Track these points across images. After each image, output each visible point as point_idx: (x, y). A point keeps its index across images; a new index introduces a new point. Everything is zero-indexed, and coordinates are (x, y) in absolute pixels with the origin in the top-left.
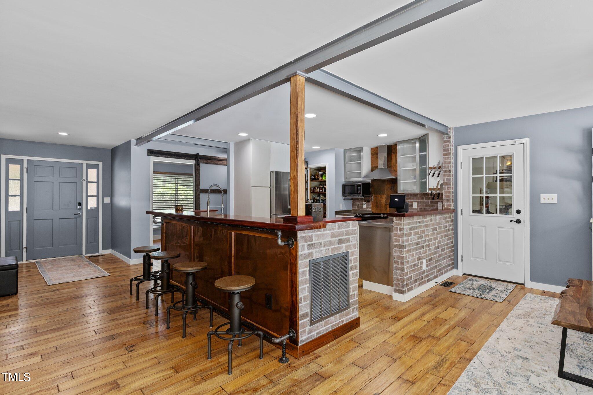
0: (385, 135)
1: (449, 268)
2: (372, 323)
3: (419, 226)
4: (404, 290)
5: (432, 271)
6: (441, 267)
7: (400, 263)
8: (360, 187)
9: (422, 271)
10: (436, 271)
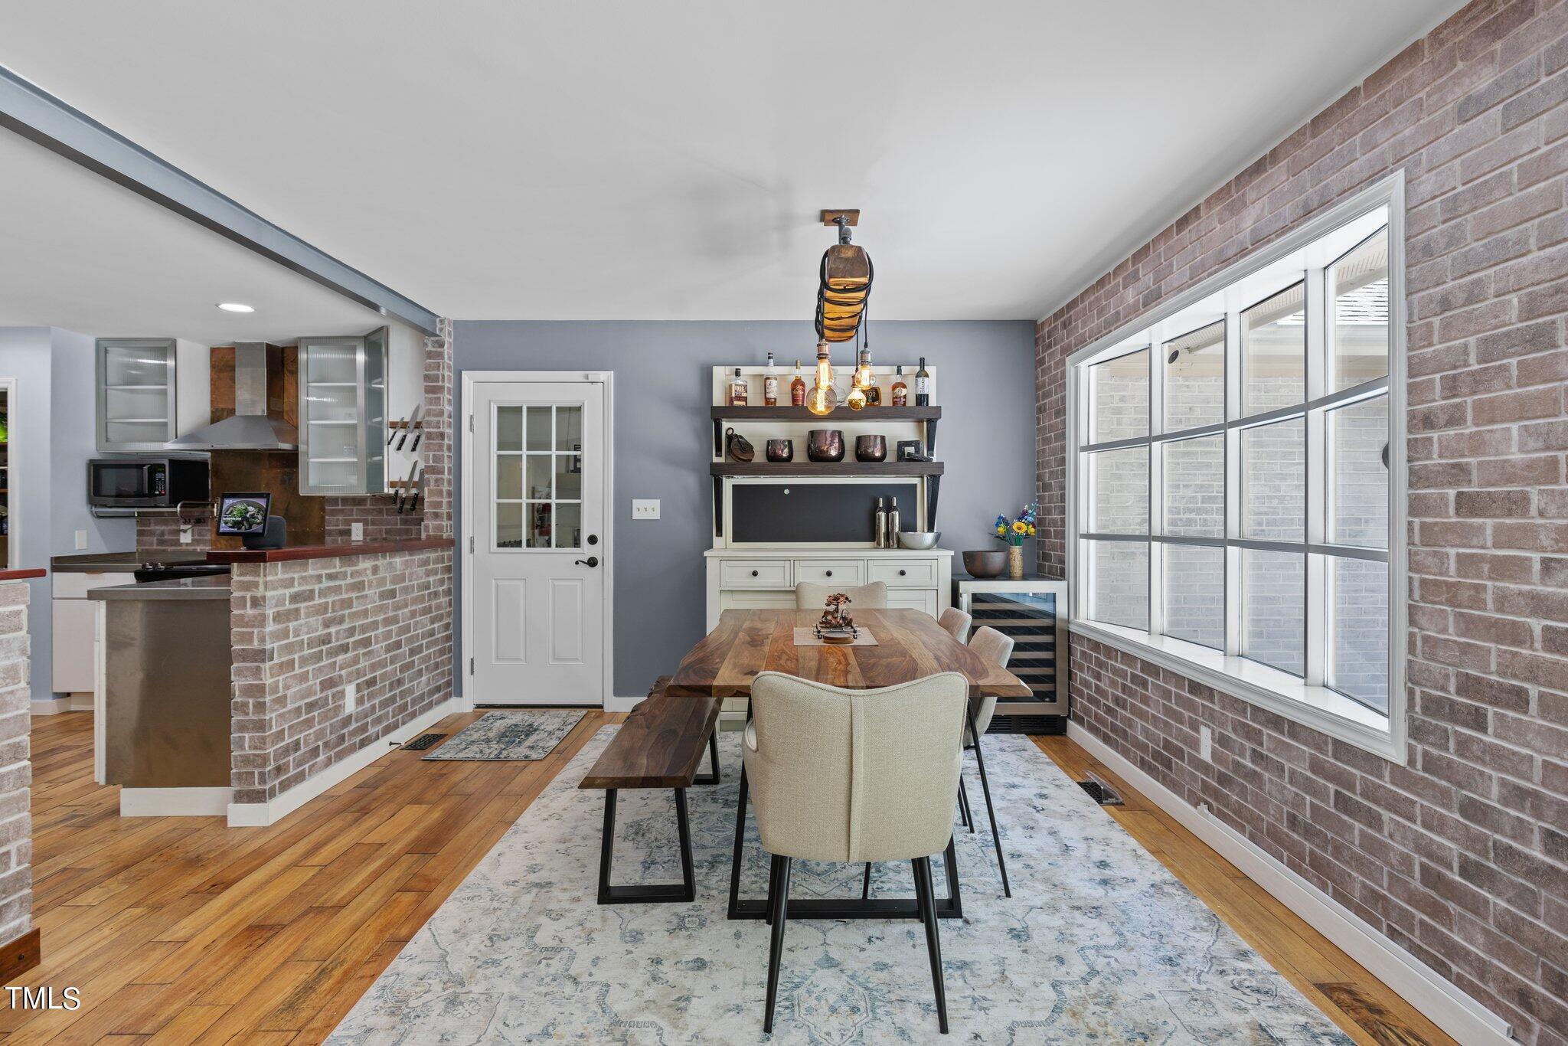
0: (245, 309)
1: (436, 696)
2: (106, 932)
3: (328, 588)
4: (267, 787)
5: (378, 713)
6: (409, 699)
7: (254, 706)
8: (164, 472)
9: (339, 718)
10: (393, 711)
